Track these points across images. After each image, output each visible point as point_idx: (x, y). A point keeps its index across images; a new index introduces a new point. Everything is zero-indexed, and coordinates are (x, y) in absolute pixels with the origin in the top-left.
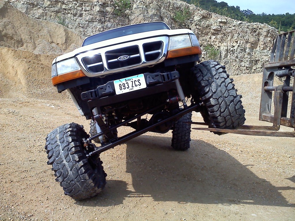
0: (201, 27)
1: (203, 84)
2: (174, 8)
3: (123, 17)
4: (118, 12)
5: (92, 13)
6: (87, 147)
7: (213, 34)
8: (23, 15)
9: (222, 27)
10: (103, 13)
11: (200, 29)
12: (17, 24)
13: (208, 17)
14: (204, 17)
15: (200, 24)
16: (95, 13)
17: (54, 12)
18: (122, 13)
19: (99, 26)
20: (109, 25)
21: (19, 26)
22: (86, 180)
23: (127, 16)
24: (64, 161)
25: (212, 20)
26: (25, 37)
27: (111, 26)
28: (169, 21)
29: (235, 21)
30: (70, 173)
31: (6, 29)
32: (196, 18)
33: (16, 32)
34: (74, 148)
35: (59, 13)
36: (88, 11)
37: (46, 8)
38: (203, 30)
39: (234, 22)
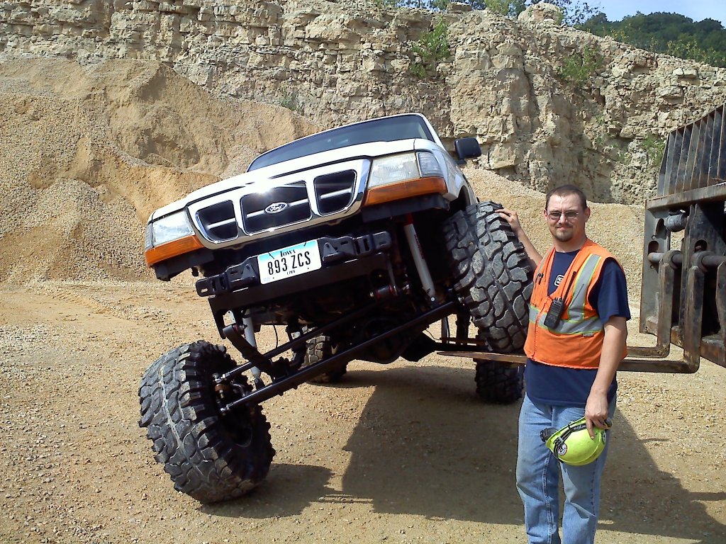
0: (629, 92)
1: (456, 257)
2: (559, 49)
3: (431, 79)
4: (420, 69)
5: (359, 75)
6: (221, 391)
7: (663, 108)
8: (199, 90)
9: (684, 89)
10: (383, 75)
11: (628, 98)
12: (185, 112)
13: (648, 65)
14: (638, 68)
15: (627, 84)
16: (366, 77)
17: (272, 80)
18: (428, 70)
19: (375, 106)
20: (399, 101)
21: (189, 116)
22: (213, 460)
23: (442, 78)
24: (169, 420)
25: (658, 74)
26: (202, 140)
27: (403, 103)
28: (547, 82)
29: (719, 72)
30: (180, 444)
31: (161, 126)
32: (618, 70)
33: (183, 131)
34: (188, 394)
35: (282, 80)
36: (349, 71)
37: (252, 70)
38: (636, 99)
39: (718, 74)
